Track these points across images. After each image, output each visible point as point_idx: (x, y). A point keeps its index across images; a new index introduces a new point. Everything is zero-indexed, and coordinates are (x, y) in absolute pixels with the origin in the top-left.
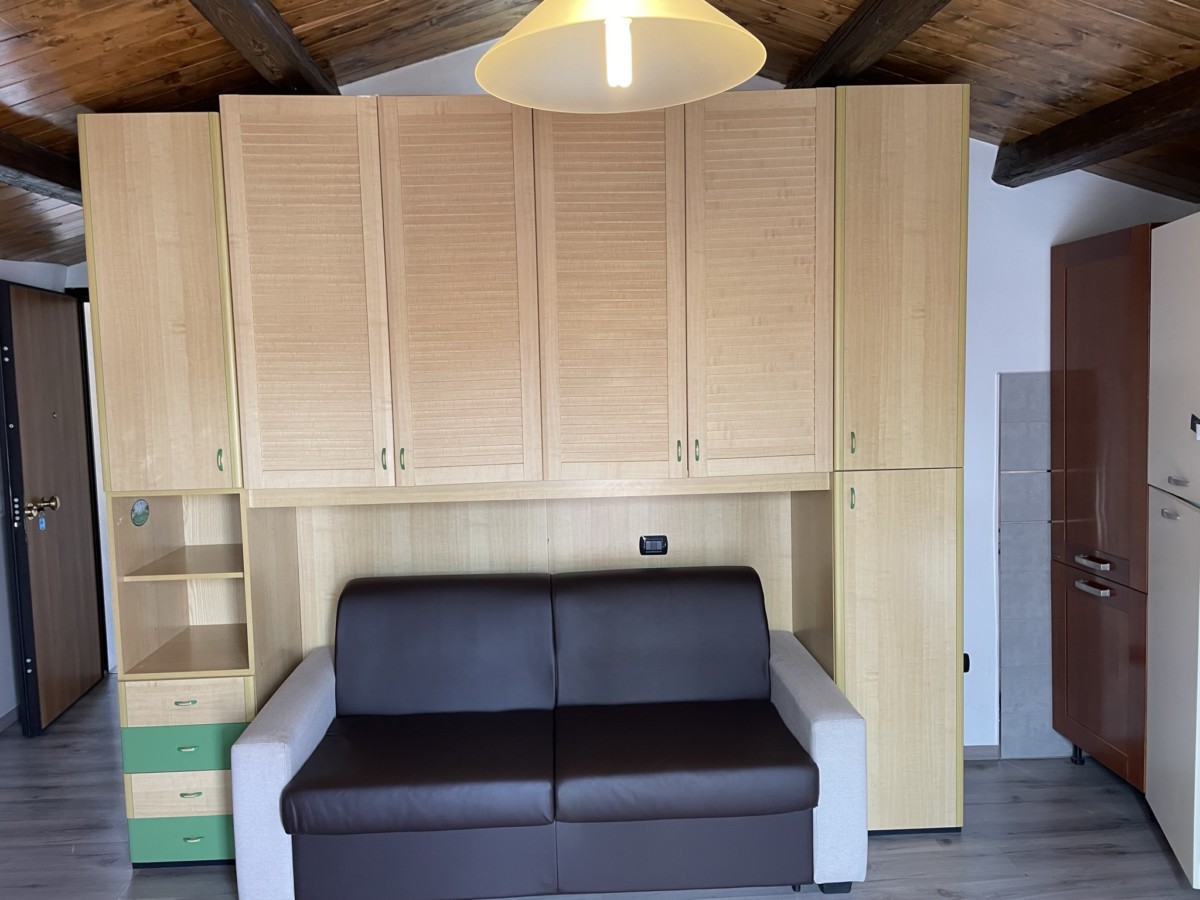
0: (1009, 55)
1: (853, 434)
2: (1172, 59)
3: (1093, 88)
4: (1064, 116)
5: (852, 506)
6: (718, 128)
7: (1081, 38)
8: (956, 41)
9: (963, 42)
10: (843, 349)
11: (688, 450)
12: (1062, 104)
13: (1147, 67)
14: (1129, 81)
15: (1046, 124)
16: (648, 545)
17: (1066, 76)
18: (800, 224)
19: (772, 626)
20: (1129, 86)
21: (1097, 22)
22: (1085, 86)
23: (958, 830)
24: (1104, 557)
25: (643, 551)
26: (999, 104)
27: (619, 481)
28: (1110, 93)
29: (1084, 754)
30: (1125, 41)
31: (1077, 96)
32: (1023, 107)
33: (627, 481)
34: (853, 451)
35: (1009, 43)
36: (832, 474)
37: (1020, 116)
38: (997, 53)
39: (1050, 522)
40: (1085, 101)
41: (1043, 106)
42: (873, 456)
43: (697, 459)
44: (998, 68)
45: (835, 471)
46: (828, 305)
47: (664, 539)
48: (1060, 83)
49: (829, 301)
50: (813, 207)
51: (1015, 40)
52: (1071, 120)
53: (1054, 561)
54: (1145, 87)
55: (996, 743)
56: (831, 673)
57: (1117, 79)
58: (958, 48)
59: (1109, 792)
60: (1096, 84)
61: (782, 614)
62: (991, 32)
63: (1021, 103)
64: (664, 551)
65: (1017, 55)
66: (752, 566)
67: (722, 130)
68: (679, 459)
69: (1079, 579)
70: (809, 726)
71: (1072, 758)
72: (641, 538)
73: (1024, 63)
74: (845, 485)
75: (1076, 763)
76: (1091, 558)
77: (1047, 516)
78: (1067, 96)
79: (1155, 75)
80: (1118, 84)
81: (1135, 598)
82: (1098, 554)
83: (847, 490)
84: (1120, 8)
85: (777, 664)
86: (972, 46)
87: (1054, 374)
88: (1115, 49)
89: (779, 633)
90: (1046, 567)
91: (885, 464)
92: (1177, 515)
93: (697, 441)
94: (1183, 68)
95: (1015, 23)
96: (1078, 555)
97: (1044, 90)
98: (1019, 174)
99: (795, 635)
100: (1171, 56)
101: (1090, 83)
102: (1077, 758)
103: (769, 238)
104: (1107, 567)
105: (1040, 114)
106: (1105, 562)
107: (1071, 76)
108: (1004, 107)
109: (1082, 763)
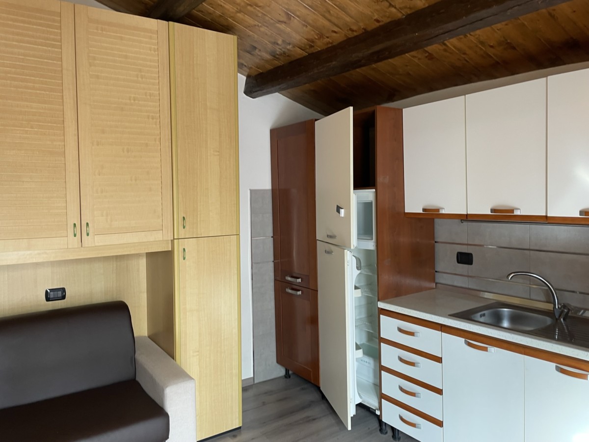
0: (256, 23)
1: (184, 218)
2: (328, 37)
3: (292, 49)
4: (278, 63)
5: (184, 259)
6: (97, 30)
7: (290, 19)
8: (231, 10)
9: (234, 11)
10: (177, 170)
11: (81, 229)
12: (277, 56)
13: (317, 40)
14: (308, 47)
15: (269, 67)
16: (52, 295)
17: (281, 40)
18: (150, 96)
19: (135, 335)
20: (307, 50)
21: (299, 10)
22: (288, 47)
23: (240, 428)
24: (298, 276)
25: (48, 299)
26: (249, 52)
27: (29, 252)
28: (299, 53)
29: (290, 372)
30: (309, 24)
31: (284, 53)
32: (259, 55)
33: (36, 252)
34: (184, 227)
35: (257, 16)
36: (172, 241)
37: (257, 61)
38: (250, 21)
39: (273, 261)
40: (288, 56)
41: (268, 57)
42: (195, 230)
43: (88, 235)
44: (250, 30)
45: (174, 239)
46: (168, 144)
47: (63, 290)
48: (278, 44)
49: (169, 142)
50: (158, 87)
51: (260, 15)
52: (281, 66)
53: (275, 280)
54: (314, 51)
55: (252, 376)
56: (172, 356)
57: (303, 45)
58: (232, 15)
59: (303, 389)
60: (294, 47)
61: (141, 326)
62: (249, 8)
63: (259, 54)
64: (63, 297)
65: (260, 24)
66: (124, 300)
67: (100, 31)
68: (75, 235)
69: (287, 288)
70: (163, 391)
71: (285, 376)
72: (46, 291)
73: (262, 29)
74: (180, 247)
75: (287, 378)
76: (292, 277)
77: (272, 259)
78: (279, 52)
79: (320, 45)
80: (303, 48)
81: (312, 293)
82: (295, 275)
83: (181, 249)
84: (310, 4)
85: (141, 357)
86: (239, 15)
87: (273, 190)
88: (305, 28)
89: (141, 338)
90: (272, 284)
91: (201, 234)
92: (332, 252)
93: (87, 224)
94: (331, 43)
95: (261, 4)
96: (287, 276)
97: (270, 46)
98: (256, 91)
99: (149, 337)
100: (327, 35)
101: (291, 46)
102: (287, 376)
103: (132, 101)
104: (299, 280)
105: (267, 61)
106: (299, 278)
107: (283, 41)
108: (251, 54)
109: (290, 377)
